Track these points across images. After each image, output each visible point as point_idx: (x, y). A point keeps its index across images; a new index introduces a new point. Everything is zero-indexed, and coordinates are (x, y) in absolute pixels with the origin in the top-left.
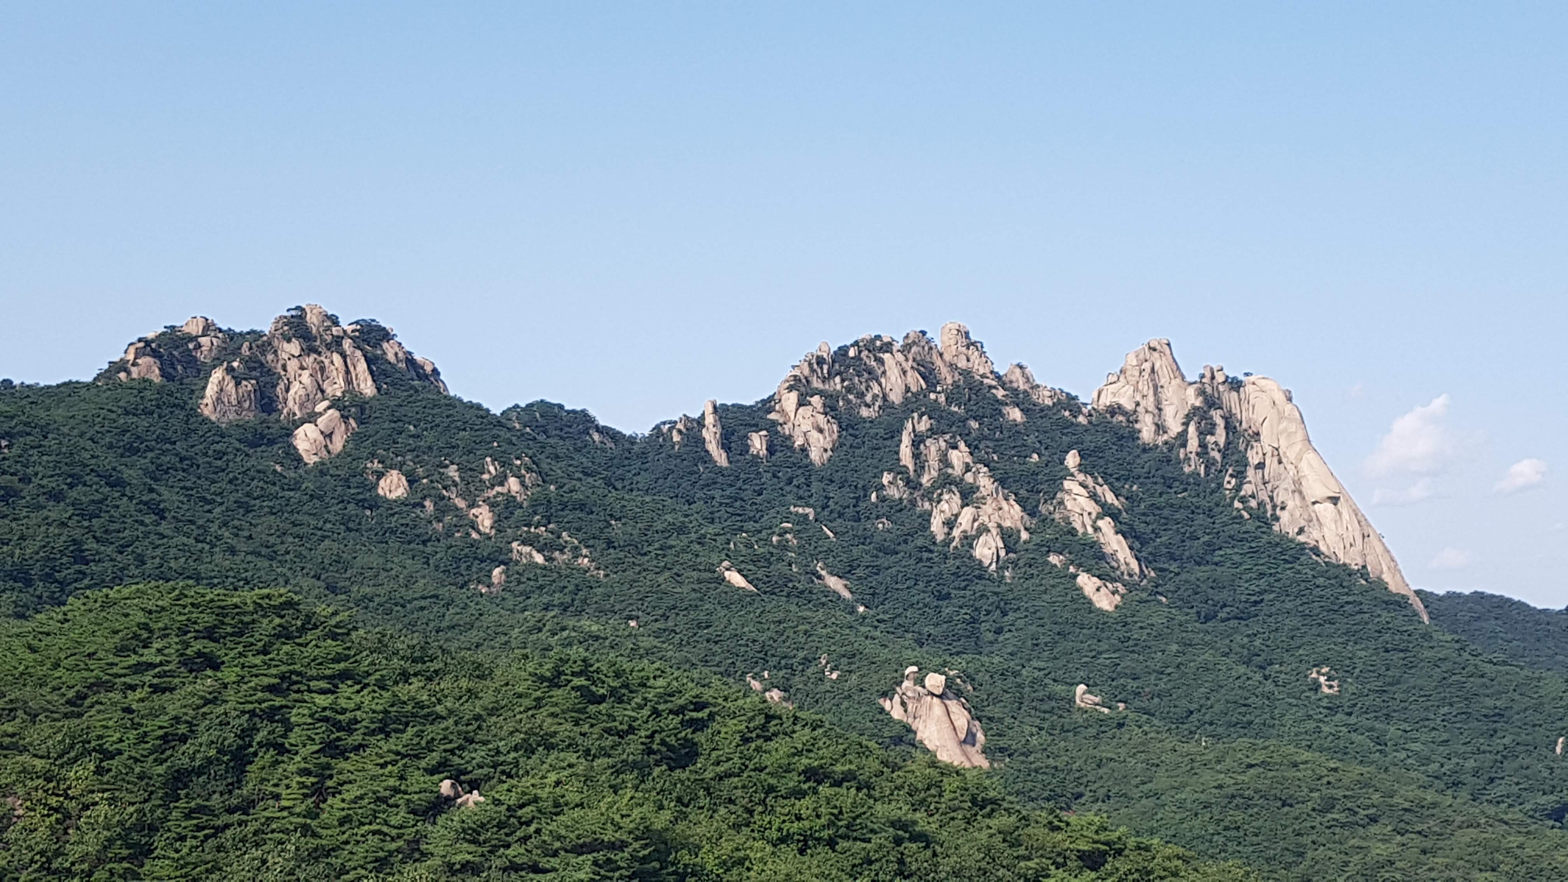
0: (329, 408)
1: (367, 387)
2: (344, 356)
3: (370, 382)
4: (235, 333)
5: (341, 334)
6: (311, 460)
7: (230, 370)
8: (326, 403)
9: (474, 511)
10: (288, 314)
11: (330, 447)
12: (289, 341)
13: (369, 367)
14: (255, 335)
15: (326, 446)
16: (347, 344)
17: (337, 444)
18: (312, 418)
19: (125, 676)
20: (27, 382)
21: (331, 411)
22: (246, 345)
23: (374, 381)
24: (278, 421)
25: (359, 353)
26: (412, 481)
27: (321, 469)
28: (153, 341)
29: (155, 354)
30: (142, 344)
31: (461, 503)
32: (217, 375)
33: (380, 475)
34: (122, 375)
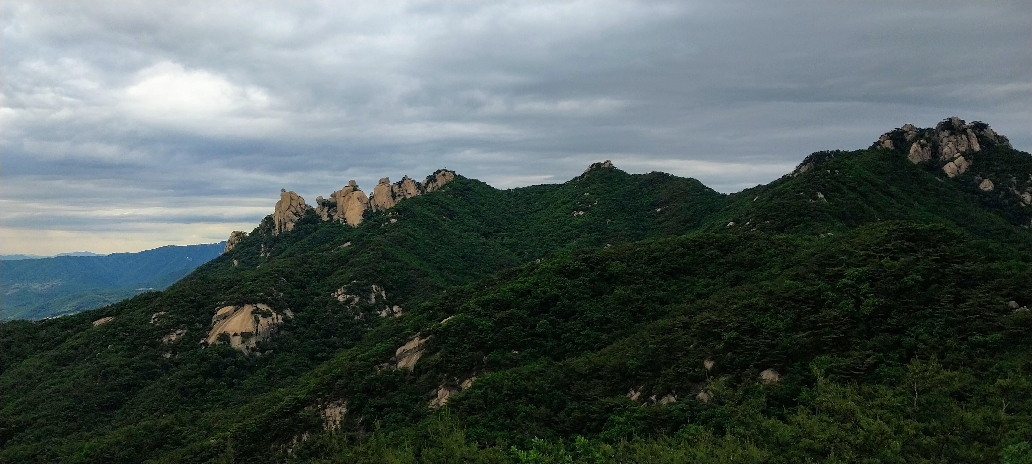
0: (959, 156)
1: (977, 148)
2: (967, 136)
3: (978, 145)
4: (922, 129)
5: (966, 127)
6: (951, 176)
7: (920, 143)
8: (959, 154)
9: (1023, 195)
10: (944, 121)
11: (960, 171)
12: (944, 131)
13: (978, 140)
14: (930, 130)
15: (958, 171)
16: (969, 131)
17: (963, 170)
18: (952, 160)
19: (881, 253)
20: (845, 151)
21: (961, 157)
22: (926, 133)
23: (979, 144)
24: (938, 161)
25: (973, 135)
26: (995, 183)
27: (955, 179)
28: (890, 134)
29: (891, 138)
30: (886, 135)
31: (1016, 192)
32: (914, 145)
33: (981, 182)
34: (878, 147)
